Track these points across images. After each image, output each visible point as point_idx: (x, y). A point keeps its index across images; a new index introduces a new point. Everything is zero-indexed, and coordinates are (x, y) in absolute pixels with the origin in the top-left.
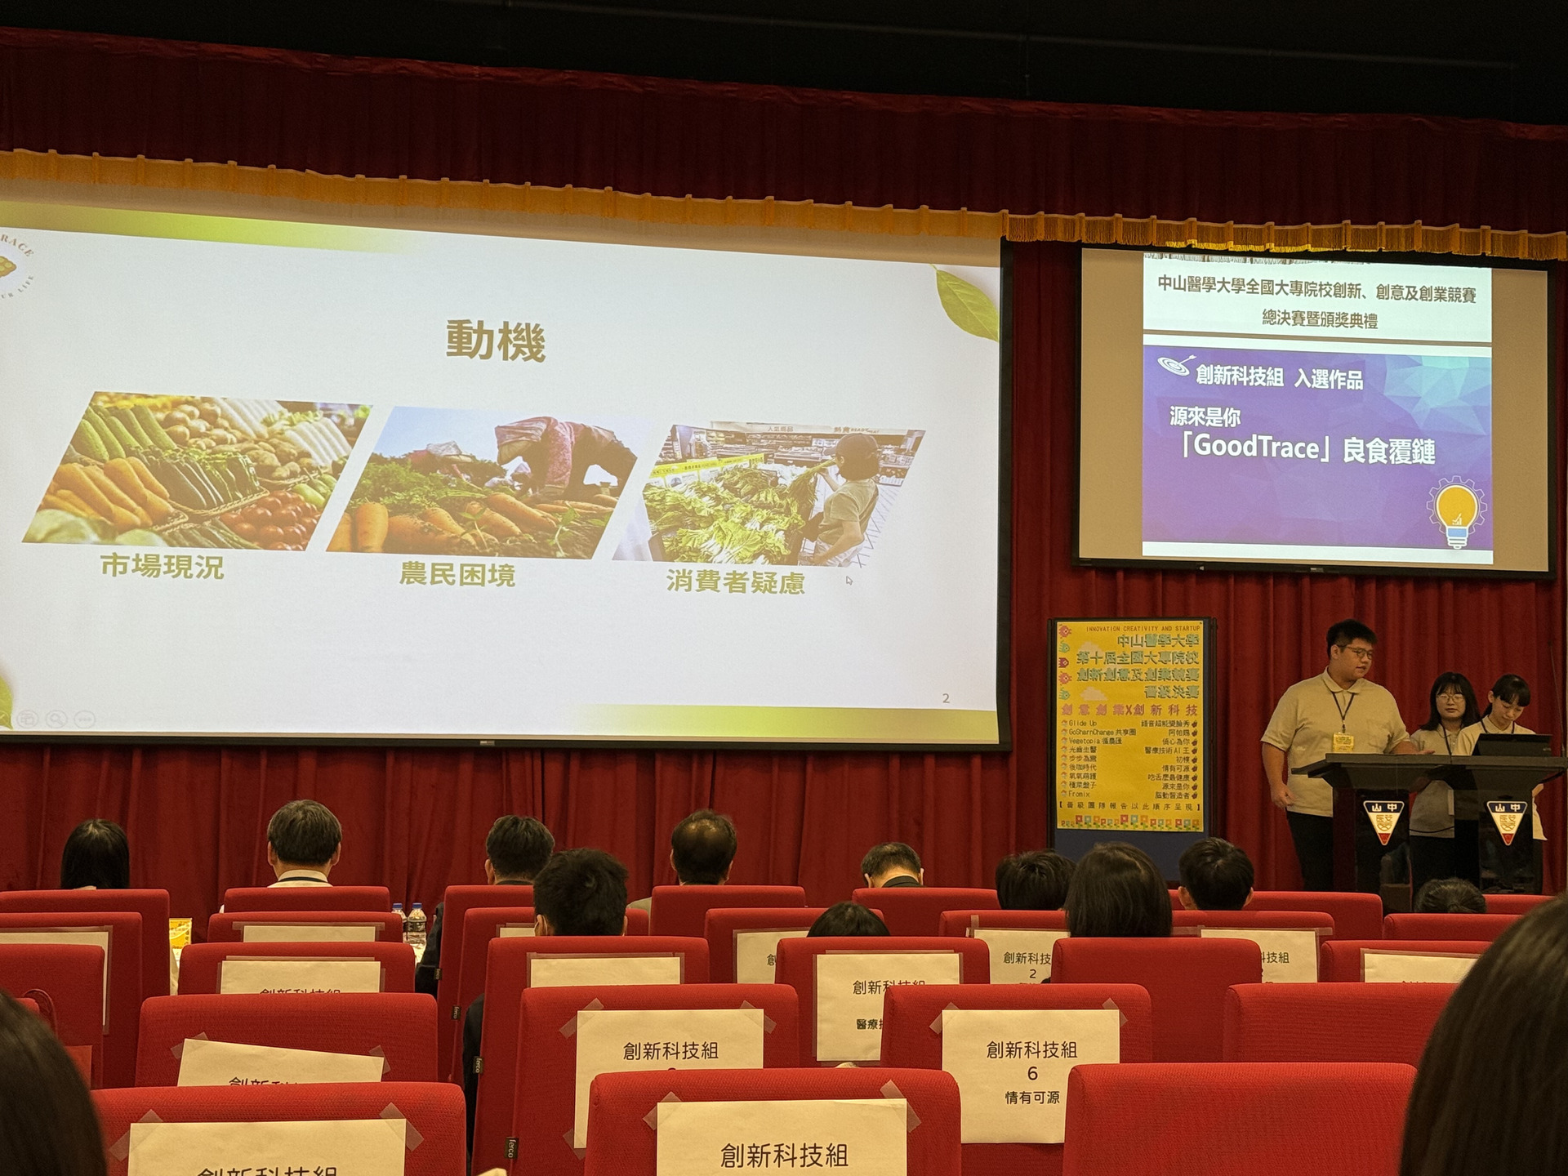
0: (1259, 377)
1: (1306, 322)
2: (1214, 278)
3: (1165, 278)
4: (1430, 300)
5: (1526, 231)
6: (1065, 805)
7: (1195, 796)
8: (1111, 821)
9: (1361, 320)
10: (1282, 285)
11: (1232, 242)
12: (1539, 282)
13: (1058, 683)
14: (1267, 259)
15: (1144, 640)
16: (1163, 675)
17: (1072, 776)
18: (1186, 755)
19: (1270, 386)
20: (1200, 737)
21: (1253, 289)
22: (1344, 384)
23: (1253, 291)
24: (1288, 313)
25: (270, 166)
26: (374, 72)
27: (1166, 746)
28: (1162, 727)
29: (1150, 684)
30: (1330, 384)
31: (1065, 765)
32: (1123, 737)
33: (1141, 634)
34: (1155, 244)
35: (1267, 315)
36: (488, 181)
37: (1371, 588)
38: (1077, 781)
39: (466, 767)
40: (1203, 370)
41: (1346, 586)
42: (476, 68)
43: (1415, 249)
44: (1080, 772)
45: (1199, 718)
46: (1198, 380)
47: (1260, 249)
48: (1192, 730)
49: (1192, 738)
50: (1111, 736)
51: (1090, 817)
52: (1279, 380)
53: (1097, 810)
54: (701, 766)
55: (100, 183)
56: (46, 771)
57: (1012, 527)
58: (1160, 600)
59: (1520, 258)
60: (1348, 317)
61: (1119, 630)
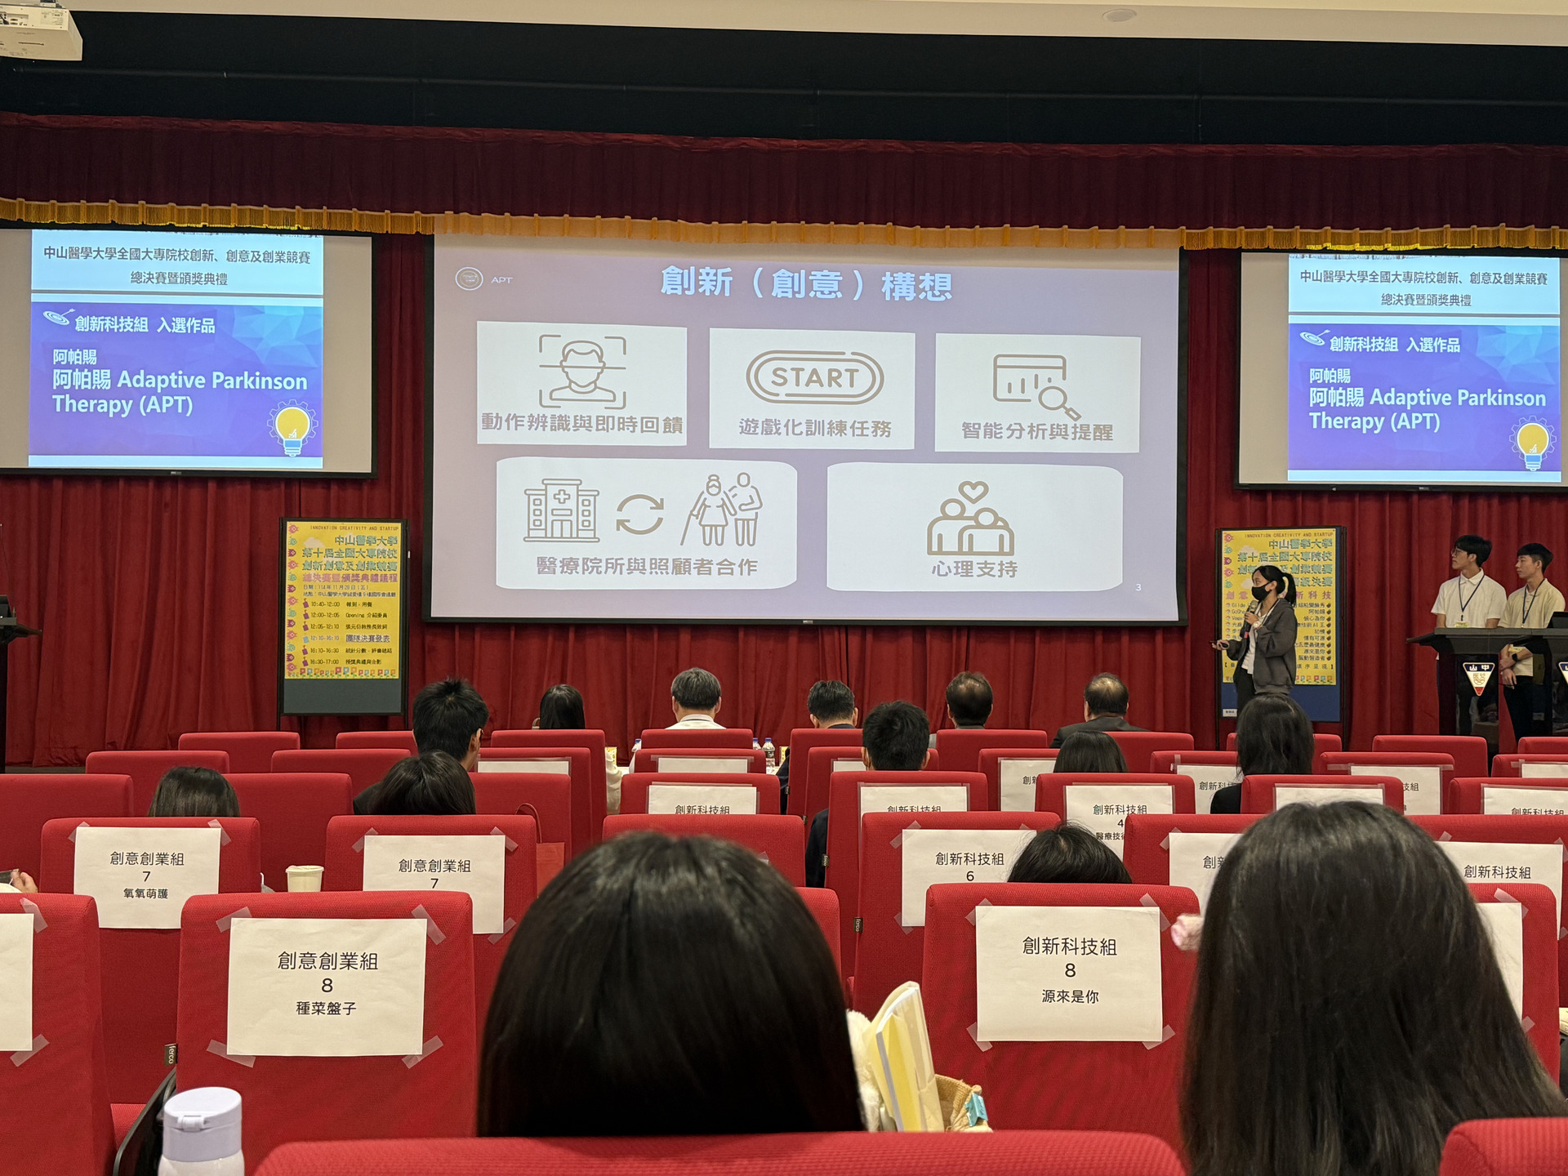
0: (1378, 344)
1: (1415, 303)
2: (1344, 272)
3: (1306, 273)
4: (1512, 283)
7: (1329, 659)
9: (1458, 299)
10: (1397, 275)
11: (1358, 244)
13: (1224, 576)
14: (1385, 256)
15: (1289, 543)
16: (1303, 569)
18: (1322, 628)
19: (1387, 352)
20: (1333, 615)
21: (1374, 278)
22: (1445, 348)
23: (1374, 280)
24: (1402, 296)
25: (653, 219)
26: (725, 147)
27: (1306, 622)
30: (1434, 348)
33: (1287, 539)
34: (1298, 248)
35: (1385, 298)
36: (804, 222)
37: (1465, 501)
39: (793, 640)
40: (1335, 341)
41: (1445, 502)
42: (795, 141)
43: (1500, 245)
45: (1333, 601)
46: (1331, 349)
47: (1380, 248)
48: (1327, 609)
49: (1327, 616)
52: (1394, 346)
54: (959, 637)
55: (539, 235)
56: (512, 644)
57: (1187, 462)
58: (1300, 514)
60: (1449, 297)
61: (1270, 536)
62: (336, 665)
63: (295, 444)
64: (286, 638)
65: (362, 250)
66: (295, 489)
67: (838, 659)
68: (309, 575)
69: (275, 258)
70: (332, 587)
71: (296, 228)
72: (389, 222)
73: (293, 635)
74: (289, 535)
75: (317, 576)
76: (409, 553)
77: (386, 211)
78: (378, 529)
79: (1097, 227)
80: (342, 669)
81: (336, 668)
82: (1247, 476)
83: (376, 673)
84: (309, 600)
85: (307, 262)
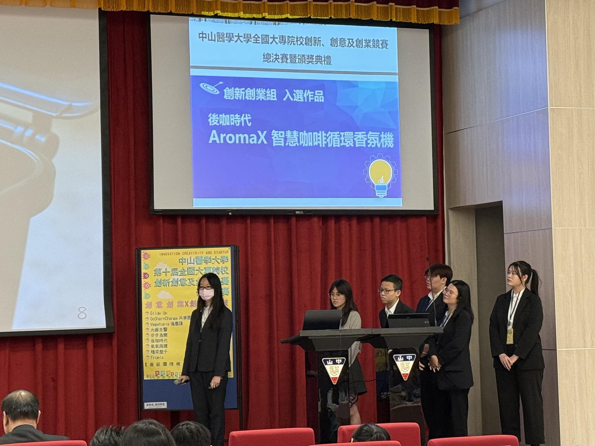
0: (261, 94)
1: (289, 61)
2: (233, 34)
3: (203, 34)
4: (362, 47)
5: (415, 6)
6: (148, 364)
8: (177, 373)
9: (322, 59)
11: (242, 12)
12: (425, 35)
13: (143, 288)
14: (265, 22)
15: (195, 260)
17: (152, 346)
19: (268, 101)
21: (256, 40)
22: (313, 98)
24: (278, 55)
30: (304, 98)
31: (148, 339)
32: (183, 321)
33: (193, 256)
34: (195, 13)
35: (265, 56)
37: (332, 223)
38: (155, 349)
40: (227, 91)
41: (317, 222)
44: (157, 344)
46: (224, 97)
47: (260, 16)
51: (164, 372)
52: (274, 96)
53: (168, 368)
57: (111, 191)
58: (204, 235)
59: (413, 22)
60: (314, 57)
61: (179, 254)
82: (160, 203)
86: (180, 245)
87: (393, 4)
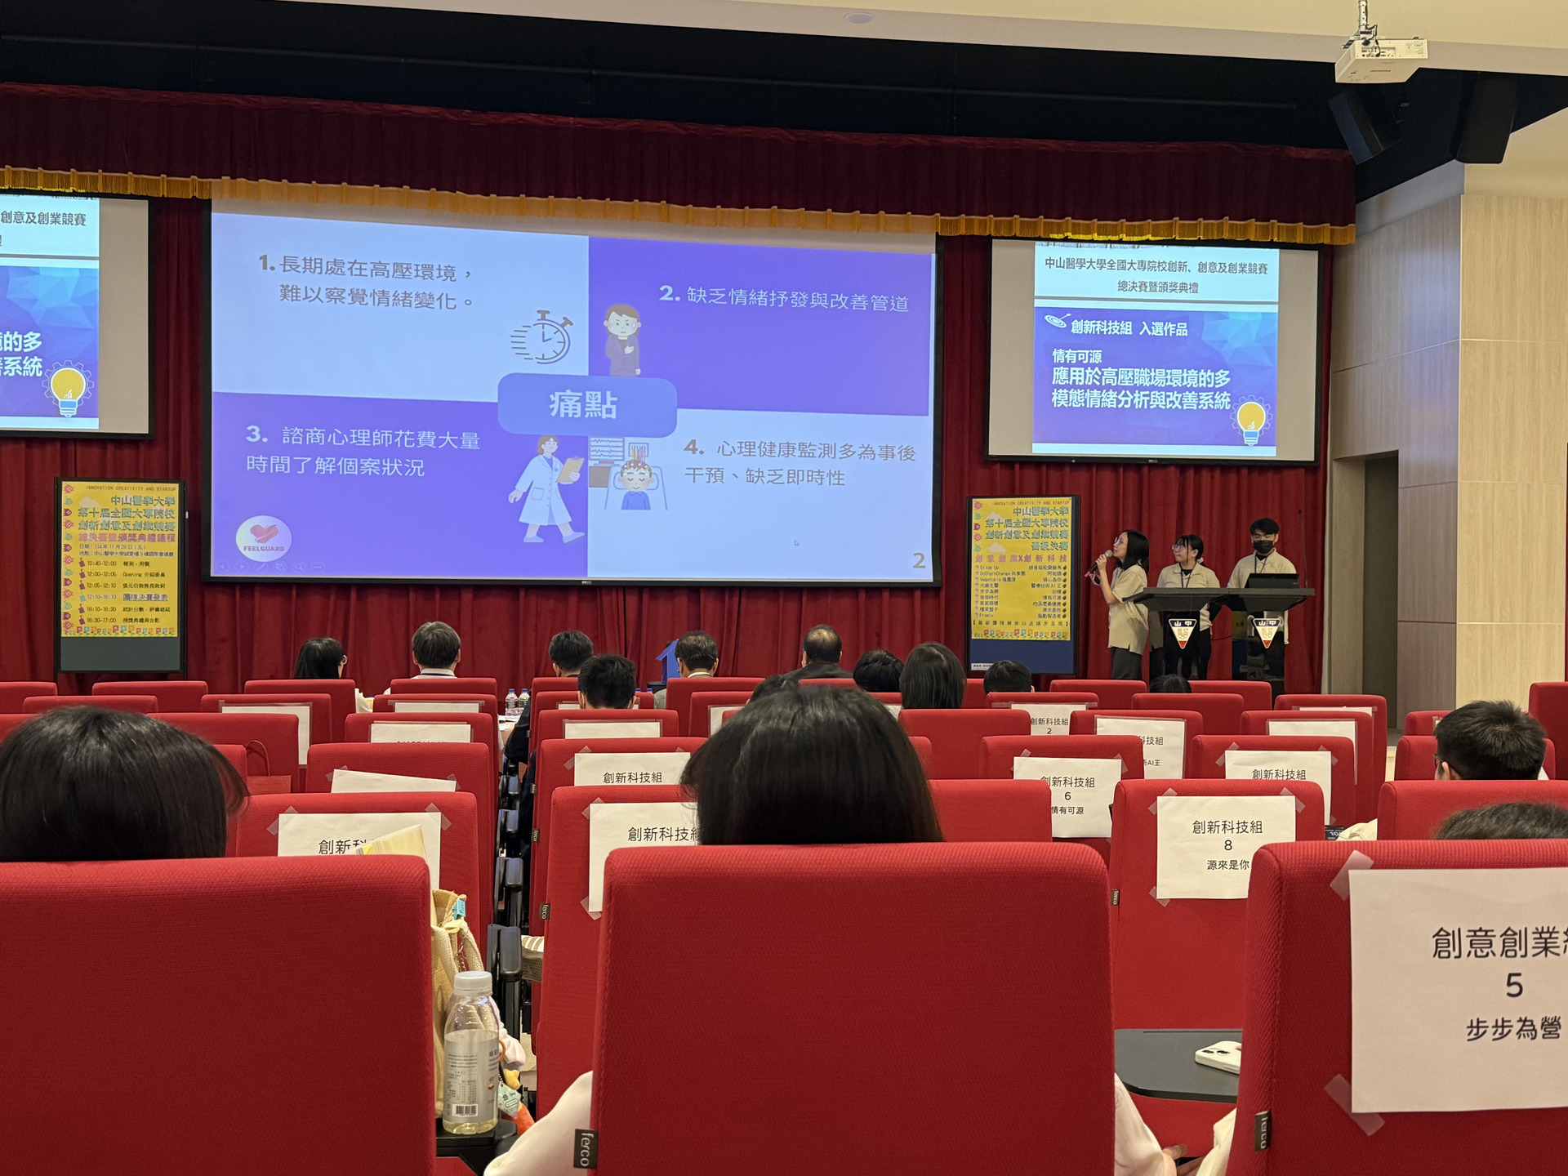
0: (1115, 328)
1: (1148, 289)
2: (1084, 259)
3: (1050, 260)
4: (1235, 273)
5: (1301, 224)
6: (977, 623)
7: (1064, 616)
8: (1008, 633)
9: (1187, 287)
11: (1096, 234)
12: (1312, 259)
13: (973, 540)
14: (1122, 245)
15: (1031, 510)
16: (1044, 534)
17: (982, 603)
18: (1059, 589)
19: (1122, 335)
20: (1068, 577)
21: (1111, 266)
22: (1174, 332)
23: (1111, 268)
24: (1136, 283)
25: (432, 189)
26: (502, 122)
27: (1045, 583)
28: (1043, 570)
29: (1035, 540)
30: (1164, 332)
31: (977, 595)
32: (1016, 577)
33: (1030, 507)
34: (1042, 236)
35: (1121, 284)
36: (580, 198)
37: (1191, 473)
38: (985, 606)
39: (573, 599)
40: (1075, 324)
41: (1173, 473)
42: (571, 118)
43: (1224, 237)
44: (986, 600)
45: (1068, 563)
46: (1072, 331)
47: (1116, 238)
48: (1063, 571)
49: (1063, 577)
50: (1008, 576)
51: (994, 631)
52: (1129, 330)
53: (998, 627)
54: (731, 598)
55: (318, 202)
56: (294, 601)
57: (943, 434)
58: (1044, 483)
59: (1298, 242)
60: (1178, 285)
61: (1014, 504)
62: (113, 624)
63: (71, 405)
64: (62, 597)
65: (139, 213)
66: (71, 448)
67: (616, 619)
68: (85, 535)
69: (50, 219)
70: (109, 546)
71: (71, 191)
72: (165, 186)
73: (69, 594)
74: (64, 495)
75: (93, 536)
76: (187, 513)
77: (163, 175)
78: (156, 489)
79: (859, 212)
80: (120, 628)
81: (114, 626)
82: (994, 449)
83: (154, 632)
84: (85, 559)
85: (83, 224)
86: (1017, 493)
87: (1276, 221)
